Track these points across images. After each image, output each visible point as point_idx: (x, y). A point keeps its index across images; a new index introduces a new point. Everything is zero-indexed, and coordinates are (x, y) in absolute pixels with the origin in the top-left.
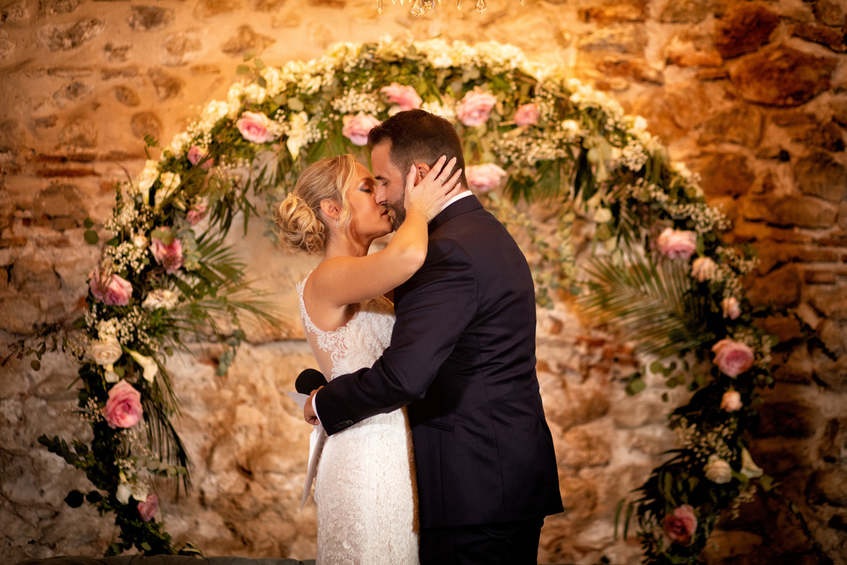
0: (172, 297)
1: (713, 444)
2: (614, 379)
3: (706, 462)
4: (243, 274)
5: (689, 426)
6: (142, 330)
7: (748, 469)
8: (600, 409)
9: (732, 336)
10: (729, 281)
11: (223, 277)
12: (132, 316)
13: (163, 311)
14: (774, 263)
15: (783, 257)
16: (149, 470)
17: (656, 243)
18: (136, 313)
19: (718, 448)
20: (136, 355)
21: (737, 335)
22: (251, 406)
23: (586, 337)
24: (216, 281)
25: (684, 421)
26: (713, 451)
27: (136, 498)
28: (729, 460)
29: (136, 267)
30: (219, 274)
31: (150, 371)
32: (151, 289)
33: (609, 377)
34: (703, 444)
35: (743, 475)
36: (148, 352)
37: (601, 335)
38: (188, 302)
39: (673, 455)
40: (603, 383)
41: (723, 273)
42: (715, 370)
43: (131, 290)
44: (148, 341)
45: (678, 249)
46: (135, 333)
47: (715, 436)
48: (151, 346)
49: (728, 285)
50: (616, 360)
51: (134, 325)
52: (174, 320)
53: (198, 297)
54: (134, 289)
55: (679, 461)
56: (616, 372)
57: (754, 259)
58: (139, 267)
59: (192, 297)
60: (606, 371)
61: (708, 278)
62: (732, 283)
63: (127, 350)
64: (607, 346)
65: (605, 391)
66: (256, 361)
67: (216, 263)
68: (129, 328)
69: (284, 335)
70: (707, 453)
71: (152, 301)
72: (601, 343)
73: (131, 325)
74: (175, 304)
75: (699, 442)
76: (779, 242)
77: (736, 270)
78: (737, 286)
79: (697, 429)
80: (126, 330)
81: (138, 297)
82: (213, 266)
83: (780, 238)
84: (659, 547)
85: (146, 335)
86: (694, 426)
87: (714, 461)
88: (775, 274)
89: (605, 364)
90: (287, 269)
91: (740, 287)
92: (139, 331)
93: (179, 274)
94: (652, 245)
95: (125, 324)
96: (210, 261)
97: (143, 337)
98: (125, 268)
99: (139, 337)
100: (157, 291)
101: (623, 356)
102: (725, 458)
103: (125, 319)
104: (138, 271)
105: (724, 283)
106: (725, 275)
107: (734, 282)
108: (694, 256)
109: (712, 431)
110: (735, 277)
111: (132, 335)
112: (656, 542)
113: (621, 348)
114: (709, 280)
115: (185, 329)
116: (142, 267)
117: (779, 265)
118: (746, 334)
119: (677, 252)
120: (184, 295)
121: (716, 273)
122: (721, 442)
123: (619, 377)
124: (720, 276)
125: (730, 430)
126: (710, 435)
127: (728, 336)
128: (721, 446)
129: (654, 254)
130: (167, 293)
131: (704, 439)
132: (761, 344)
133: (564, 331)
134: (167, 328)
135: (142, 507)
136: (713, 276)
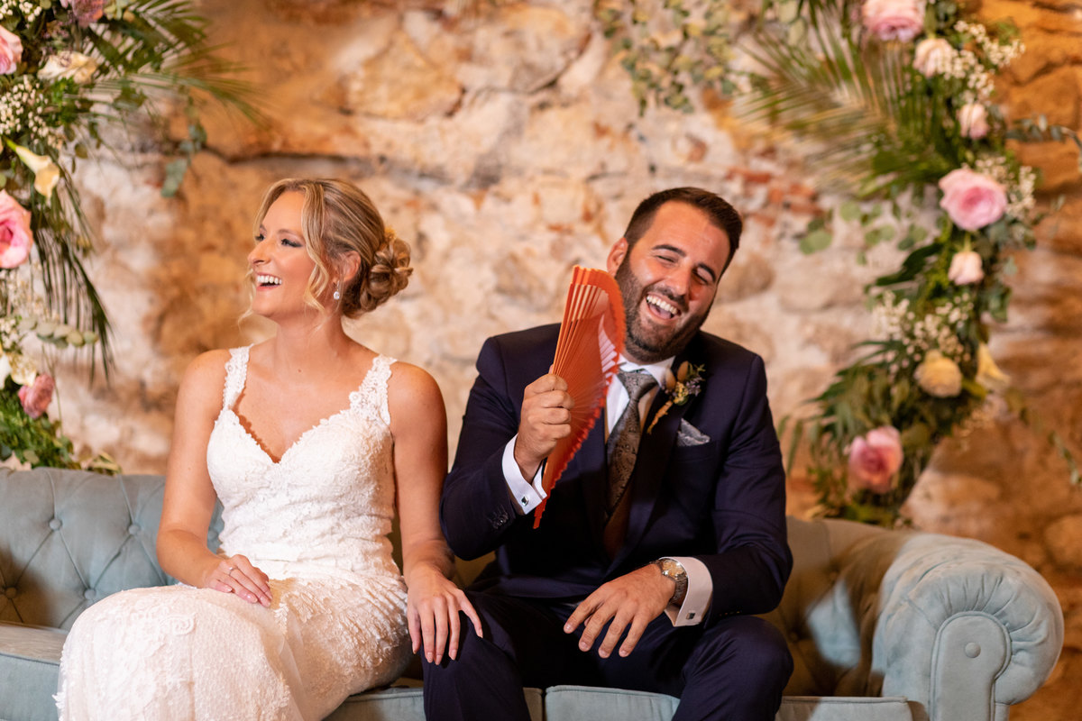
0: (86, 65)
1: (933, 333)
2: (782, 236)
3: (922, 361)
4: (204, 36)
5: (896, 302)
6: (35, 114)
7: (988, 376)
8: (758, 281)
9: (973, 167)
10: (973, 77)
11: (172, 38)
12: (19, 90)
13: (70, 86)
14: (1041, 64)
15: (1056, 55)
16: (39, 336)
17: (860, 12)
18: (27, 85)
19: (941, 340)
20: (24, 154)
21: (980, 164)
22: (223, 254)
23: (743, 168)
24: (161, 45)
25: (889, 296)
26: (935, 344)
27: (18, 379)
28: (958, 359)
29: (27, 11)
30: (165, 33)
31: (47, 181)
32: (54, 51)
33: (775, 232)
34: (918, 332)
35: (979, 386)
36: (46, 151)
37: (766, 166)
38: (113, 74)
39: (871, 349)
40: (766, 241)
41: (965, 64)
42: (943, 219)
43: (20, 49)
44: (44, 132)
45: (895, 23)
46: (23, 119)
47: (938, 320)
48: (50, 141)
49: (971, 84)
50: (788, 206)
51: (24, 105)
52: (91, 103)
53: (131, 68)
54: (25, 48)
55: (879, 359)
56: (786, 225)
57: (1015, 43)
58: (32, 11)
59: (120, 68)
60: (770, 222)
61: (941, 70)
62: (978, 80)
63: (11, 144)
64: (774, 184)
65: (768, 254)
66: (234, 186)
67: (160, 15)
68: (14, 109)
69: (276, 146)
70: (925, 346)
71: (53, 69)
72: (765, 179)
73: (18, 105)
74: (92, 77)
75: (913, 328)
76: (1051, 32)
77: (984, 61)
78: (985, 86)
79: (909, 309)
80: (10, 111)
81: (30, 61)
82: (156, 19)
83: (1052, 26)
84: (839, 494)
85: (40, 121)
86: (905, 304)
87: (934, 360)
88: (1041, 81)
89: (770, 211)
90: (284, 44)
91: (991, 87)
92: (30, 115)
93: (100, 29)
94: (853, 15)
95: (8, 102)
96: (151, 12)
97: (38, 126)
98: (10, 12)
99: (31, 124)
100: (61, 53)
101: (798, 200)
102: (952, 357)
103: (8, 94)
104: (31, 18)
105: (965, 81)
106: (967, 68)
107: (981, 79)
108: (921, 36)
109: (934, 313)
110: (983, 72)
111: (18, 121)
112: (835, 484)
113: (796, 189)
114: (942, 75)
115: (110, 119)
116: (38, 11)
117: (1048, 68)
118: (996, 164)
119: (893, 29)
120: (107, 64)
121: (953, 62)
122: (946, 331)
123: (790, 232)
124: (958, 70)
125: (962, 312)
126: (929, 319)
127: (966, 167)
128: (946, 338)
129: (855, 32)
130: (81, 59)
131: (919, 325)
132: (1017, 180)
133: (710, 158)
134: (79, 115)
135: (25, 395)
136: (948, 69)
